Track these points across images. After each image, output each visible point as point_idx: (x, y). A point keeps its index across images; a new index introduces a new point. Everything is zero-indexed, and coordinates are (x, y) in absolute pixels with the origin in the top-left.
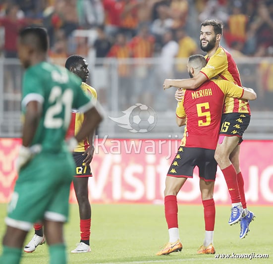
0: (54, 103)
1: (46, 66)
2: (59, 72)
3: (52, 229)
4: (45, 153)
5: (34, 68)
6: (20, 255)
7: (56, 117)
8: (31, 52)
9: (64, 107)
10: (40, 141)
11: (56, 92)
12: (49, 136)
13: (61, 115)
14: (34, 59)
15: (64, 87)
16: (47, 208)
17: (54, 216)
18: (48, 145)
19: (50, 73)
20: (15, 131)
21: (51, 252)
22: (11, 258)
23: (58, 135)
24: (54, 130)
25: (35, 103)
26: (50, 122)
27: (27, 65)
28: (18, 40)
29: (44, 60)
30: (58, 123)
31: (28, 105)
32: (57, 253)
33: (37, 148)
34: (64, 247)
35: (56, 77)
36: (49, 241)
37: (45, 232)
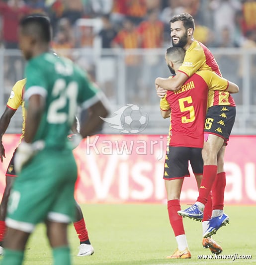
0: (58, 97)
1: (49, 57)
2: (63, 64)
3: (55, 230)
4: (48, 150)
5: (37, 59)
6: (22, 258)
7: (60, 111)
8: (33, 42)
9: (68, 101)
10: (43, 137)
11: (59, 85)
12: (52, 132)
13: (65, 110)
14: (36, 49)
15: (68, 80)
16: (51, 209)
18: (51, 141)
19: (53, 65)
21: (55, 255)
22: (12, 261)
23: (62, 131)
24: (58, 126)
25: (38, 96)
26: (54, 117)
27: (29, 56)
28: (20, 29)
29: (47, 51)
30: (62, 118)
31: (30, 98)
32: (61, 256)
33: (40, 145)
35: (60, 69)
36: (52, 243)
37: (49, 234)
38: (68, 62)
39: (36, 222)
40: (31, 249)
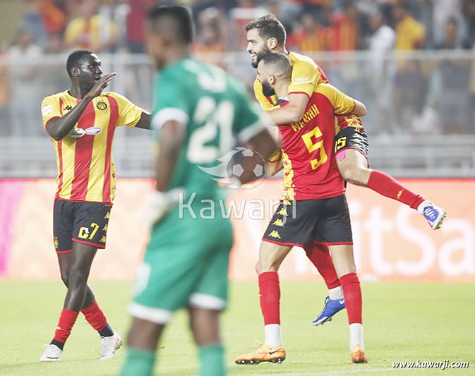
0: (203, 124)
1: (190, 65)
2: (211, 74)
3: (202, 321)
5: (172, 69)
6: (152, 361)
7: (208, 144)
8: (166, 44)
9: (219, 129)
10: (182, 183)
11: (205, 106)
13: (214, 143)
14: (171, 54)
15: (218, 98)
16: (194, 289)
17: (205, 300)
19: (194, 76)
21: (202, 356)
22: (139, 366)
25: (173, 123)
26: (197, 153)
27: (160, 65)
29: (186, 56)
30: (209, 155)
31: (164, 126)
32: (211, 357)
33: (178, 195)
34: (220, 350)
36: (198, 339)
37: (193, 326)
38: (218, 72)
39: (174, 308)
40: (166, 348)
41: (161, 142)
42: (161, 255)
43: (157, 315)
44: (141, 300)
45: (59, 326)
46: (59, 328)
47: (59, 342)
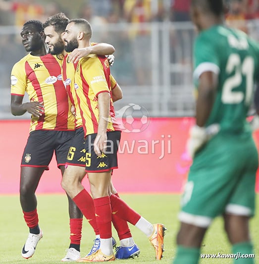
0: (233, 74)
1: (222, 31)
2: (237, 37)
3: (235, 225)
4: (223, 133)
6: (197, 256)
7: (235, 90)
9: (244, 78)
10: (218, 120)
11: (234, 60)
12: (228, 114)
13: (241, 88)
15: (243, 55)
16: (228, 200)
17: (237, 209)
18: (227, 124)
19: (226, 38)
20: (185, 109)
23: (238, 111)
24: (234, 106)
25: (209, 74)
26: (228, 97)
29: (219, 21)
30: (238, 97)
31: (200, 77)
33: (214, 129)
35: (233, 42)
36: (231, 239)
37: (227, 228)
38: (242, 35)
39: (213, 216)
41: (199, 88)
42: (202, 174)
43: (200, 221)
44: (186, 209)
45: (71, 233)
46: (73, 234)
47: (75, 244)
